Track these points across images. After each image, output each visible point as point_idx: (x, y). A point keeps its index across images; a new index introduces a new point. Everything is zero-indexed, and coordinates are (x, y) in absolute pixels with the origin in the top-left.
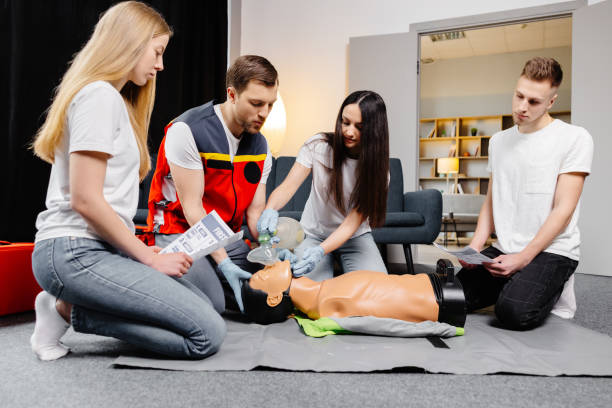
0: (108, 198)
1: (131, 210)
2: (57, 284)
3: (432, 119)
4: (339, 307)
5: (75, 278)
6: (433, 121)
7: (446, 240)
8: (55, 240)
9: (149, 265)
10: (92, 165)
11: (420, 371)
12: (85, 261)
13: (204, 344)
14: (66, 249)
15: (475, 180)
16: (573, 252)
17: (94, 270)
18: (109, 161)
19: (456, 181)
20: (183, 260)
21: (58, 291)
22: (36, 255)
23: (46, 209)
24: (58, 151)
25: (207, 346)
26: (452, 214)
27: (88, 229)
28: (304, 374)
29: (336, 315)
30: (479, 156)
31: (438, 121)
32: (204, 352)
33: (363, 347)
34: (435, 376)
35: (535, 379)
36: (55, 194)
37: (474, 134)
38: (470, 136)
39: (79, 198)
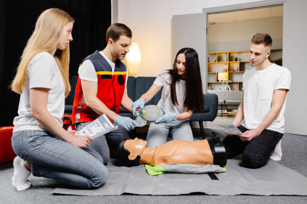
0: (49, 110)
1: (61, 114)
2: (24, 153)
3: (215, 53)
4: (164, 160)
5: (33, 150)
6: (216, 54)
7: (222, 114)
8: (23, 131)
9: (70, 143)
10: (41, 94)
11: (203, 194)
12: (38, 142)
13: (97, 182)
14: (28, 136)
15: (237, 83)
16: (281, 129)
17: (43, 146)
18: (49, 91)
19: (227, 84)
20: (87, 139)
21: (24, 157)
22: (13, 139)
23: (18, 115)
24: (24, 88)
25: (99, 183)
26: (225, 102)
27: (39, 125)
28: (147, 196)
29: (163, 164)
30: (238, 71)
31: (218, 54)
32: (98, 186)
33: (176, 180)
34: (210, 197)
35: (258, 197)
36: (22, 108)
37: (236, 60)
38: (234, 62)
39: (34, 111)
